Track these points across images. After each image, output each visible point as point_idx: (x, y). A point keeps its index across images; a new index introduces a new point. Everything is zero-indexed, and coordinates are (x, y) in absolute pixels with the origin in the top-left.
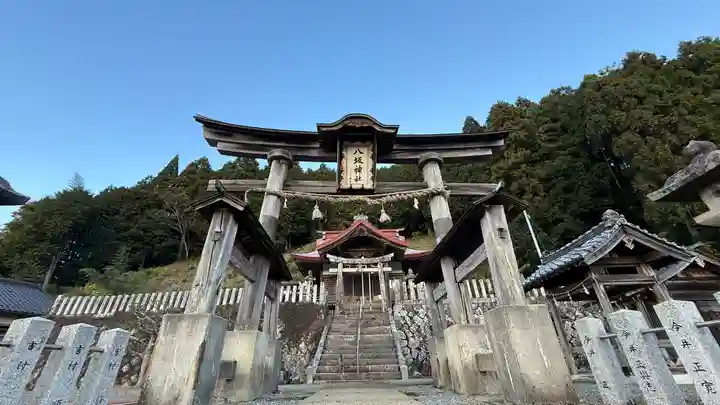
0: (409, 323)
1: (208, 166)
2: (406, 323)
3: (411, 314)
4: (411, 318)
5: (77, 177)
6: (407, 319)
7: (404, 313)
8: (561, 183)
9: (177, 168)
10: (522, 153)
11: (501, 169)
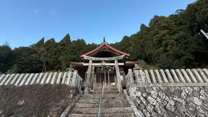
0: (144, 102)
1: (54, 41)
2: (142, 103)
3: (144, 95)
4: (146, 98)
5: (6, 42)
6: (142, 98)
7: (139, 94)
8: (183, 41)
9: (44, 41)
10: (166, 31)
11: (157, 37)
